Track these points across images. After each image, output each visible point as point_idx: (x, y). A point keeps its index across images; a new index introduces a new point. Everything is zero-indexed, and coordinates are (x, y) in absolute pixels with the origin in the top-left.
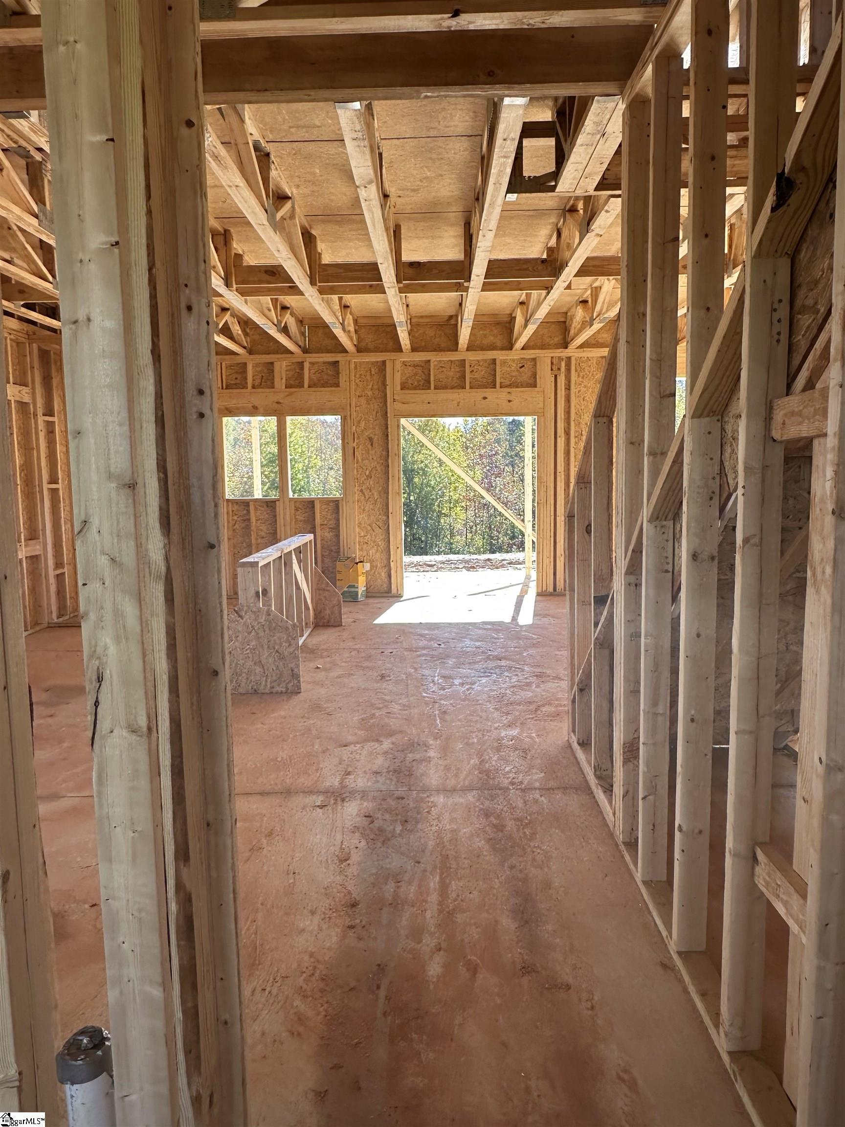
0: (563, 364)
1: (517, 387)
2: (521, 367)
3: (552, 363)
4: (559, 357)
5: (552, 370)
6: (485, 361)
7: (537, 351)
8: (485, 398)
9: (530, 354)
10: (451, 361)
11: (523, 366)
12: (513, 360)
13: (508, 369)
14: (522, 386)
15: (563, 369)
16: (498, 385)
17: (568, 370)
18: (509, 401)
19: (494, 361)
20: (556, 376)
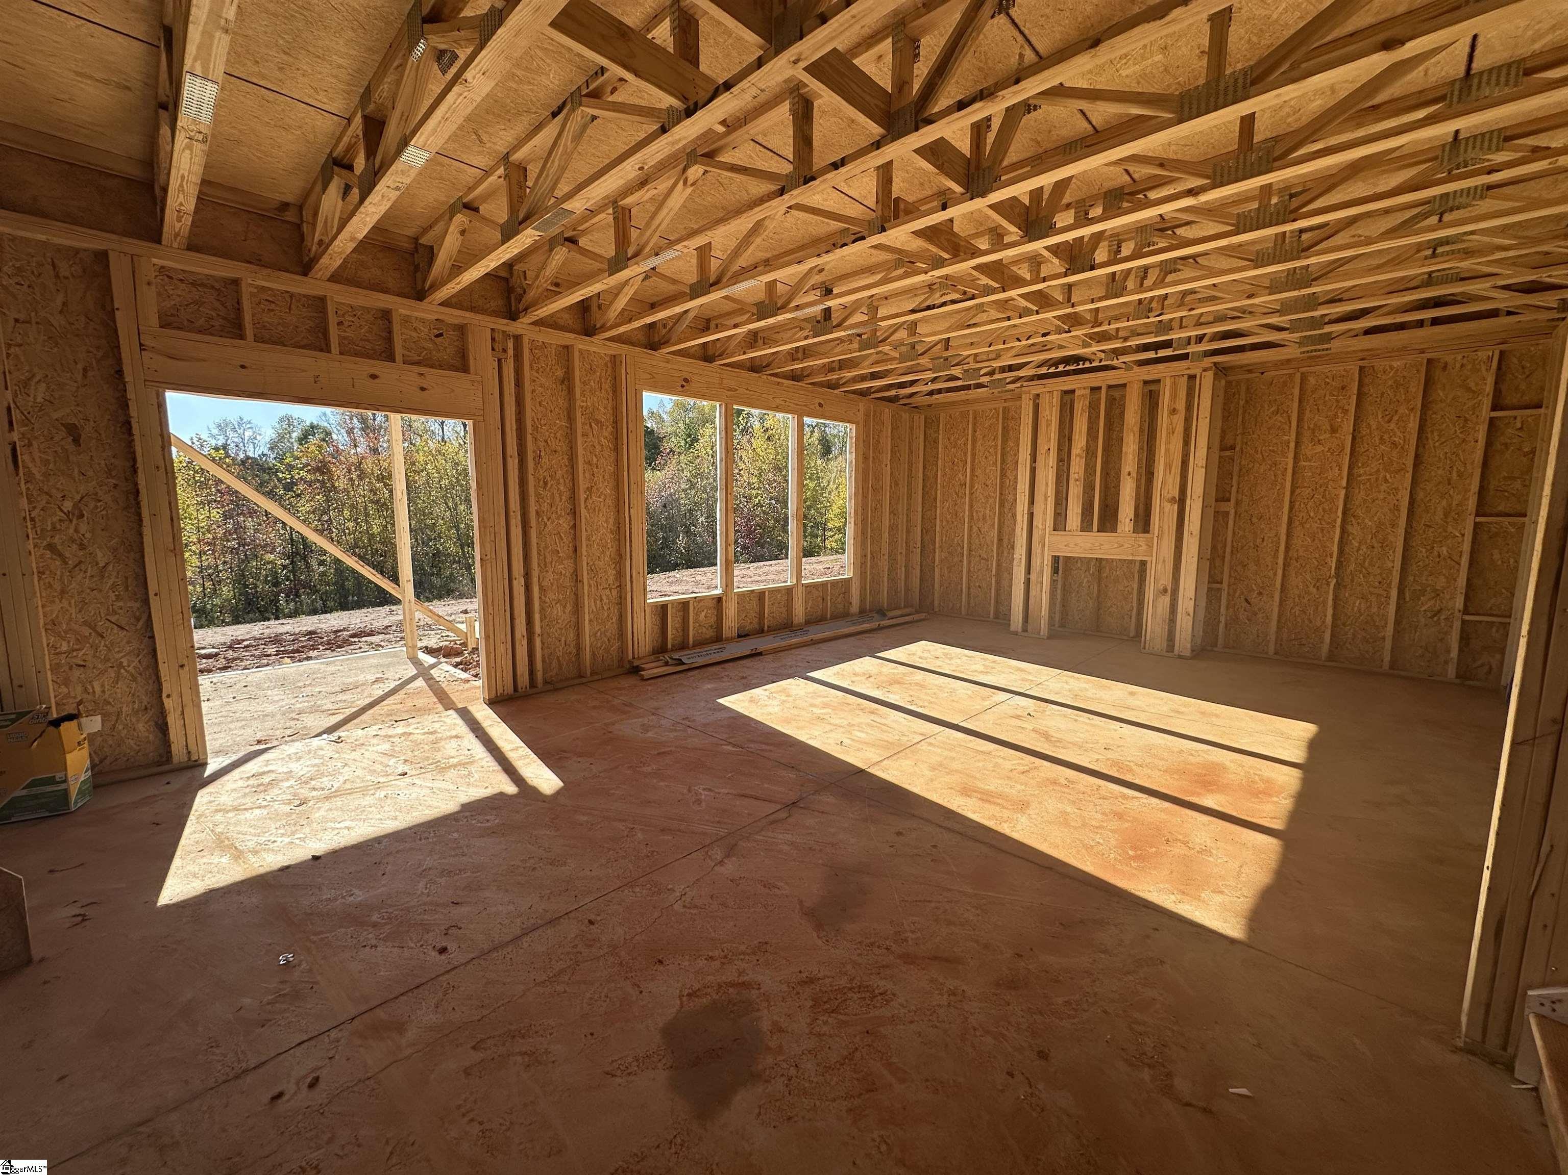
0: (510, 345)
1: (432, 367)
2: (437, 336)
3: (493, 339)
4: (504, 332)
5: (493, 349)
6: (367, 310)
7: (468, 314)
8: (374, 377)
9: (455, 316)
10: (292, 296)
11: (441, 335)
12: (423, 321)
13: (414, 334)
14: (441, 367)
15: (511, 352)
16: (399, 357)
17: (518, 357)
18: (423, 389)
19: (386, 315)
20: (499, 361)
